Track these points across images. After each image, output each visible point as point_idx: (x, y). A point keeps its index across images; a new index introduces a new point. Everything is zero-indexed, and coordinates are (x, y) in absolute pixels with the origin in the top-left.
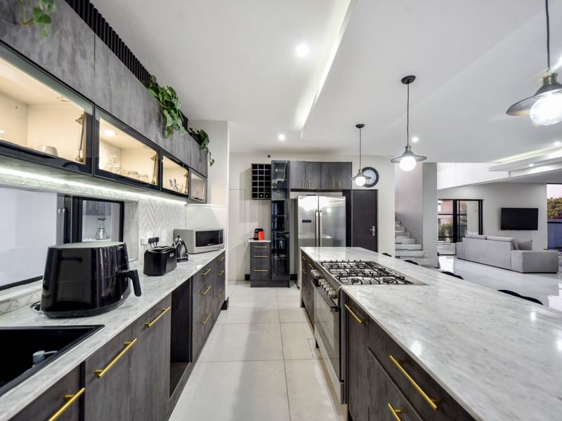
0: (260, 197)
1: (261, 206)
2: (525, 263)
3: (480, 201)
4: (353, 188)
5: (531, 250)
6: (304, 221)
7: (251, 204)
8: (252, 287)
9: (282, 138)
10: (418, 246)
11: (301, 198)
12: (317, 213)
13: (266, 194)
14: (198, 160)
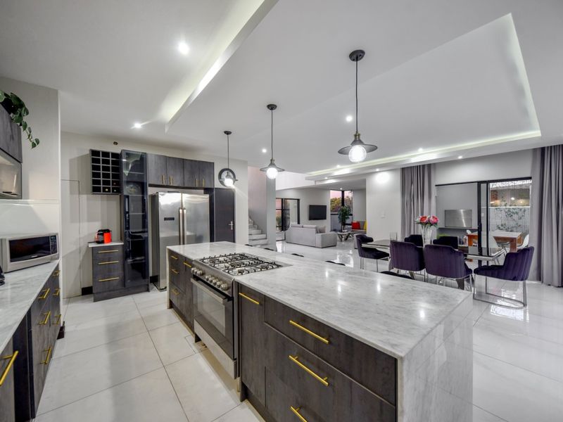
0: (104, 191)
1: (105, 202)
2: (323, 241)
3: (298, 200)
4: (215, 187)
5: (324, 232)
6: (165, 219)
7: (88, 199)
8: (94, 301)
9: (138, 126)
10: (264, 236)
11: (163, 195)
12: (181, 210)
13: (113, 189)
14: (8, 137)
